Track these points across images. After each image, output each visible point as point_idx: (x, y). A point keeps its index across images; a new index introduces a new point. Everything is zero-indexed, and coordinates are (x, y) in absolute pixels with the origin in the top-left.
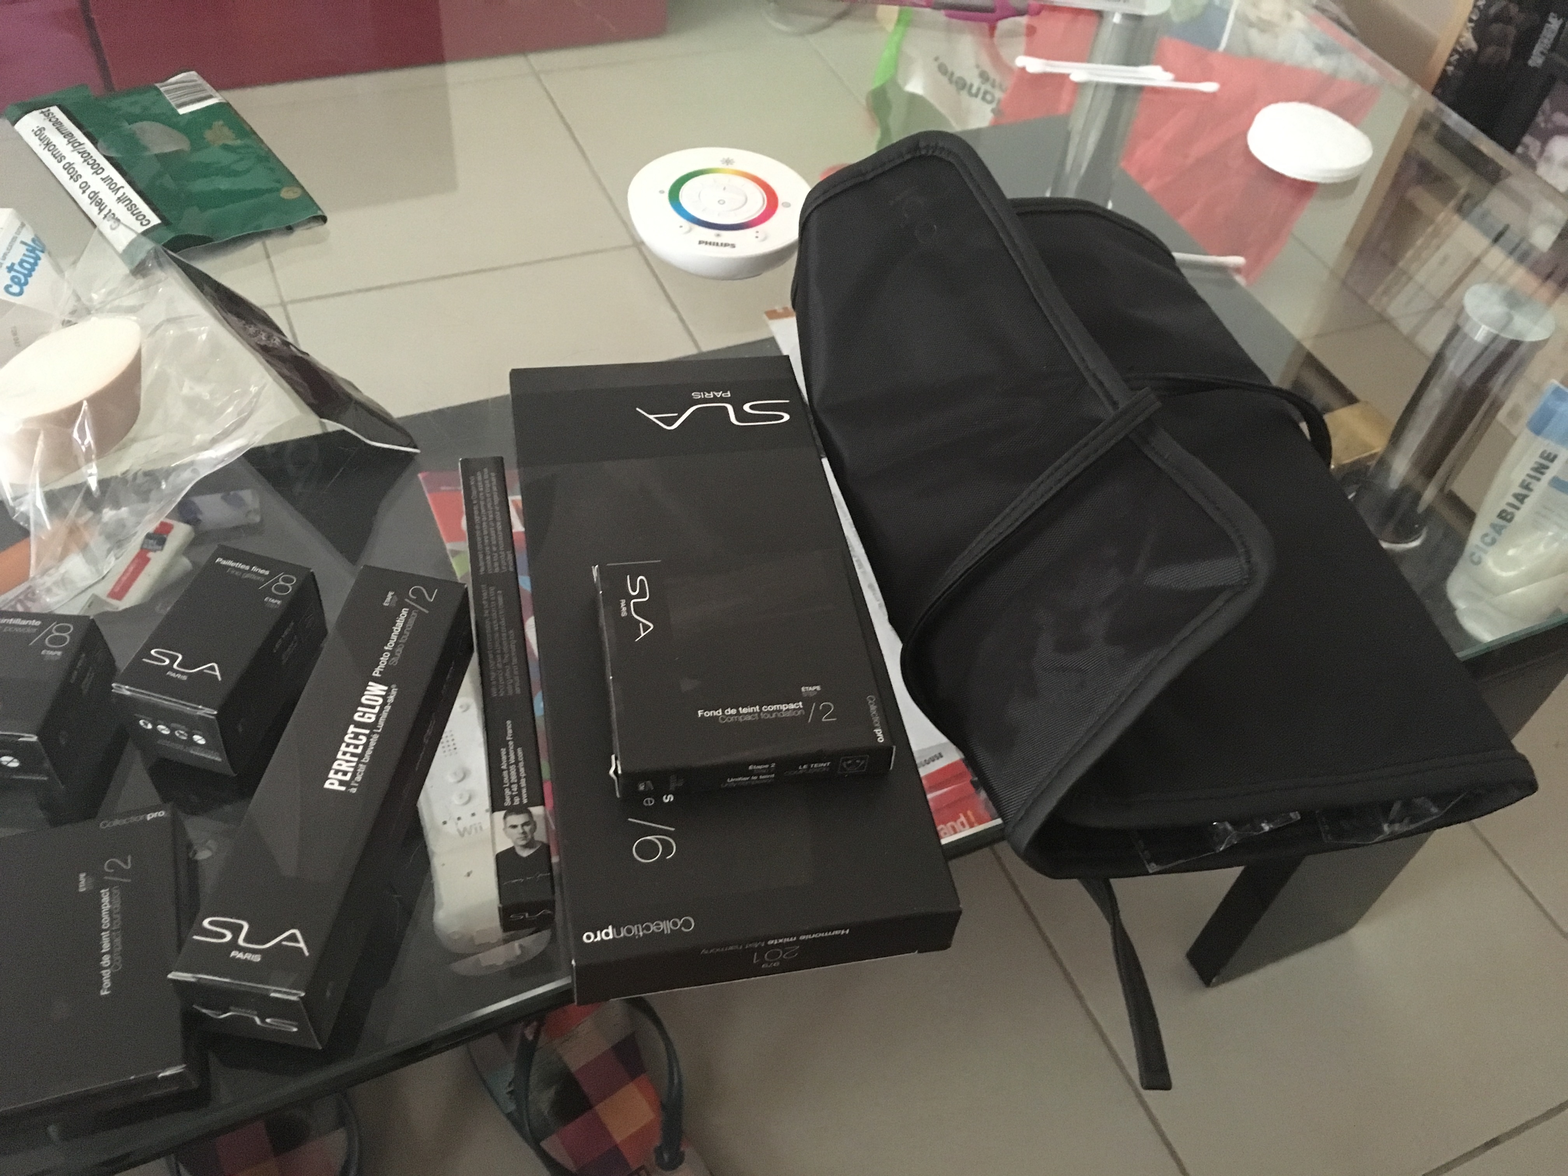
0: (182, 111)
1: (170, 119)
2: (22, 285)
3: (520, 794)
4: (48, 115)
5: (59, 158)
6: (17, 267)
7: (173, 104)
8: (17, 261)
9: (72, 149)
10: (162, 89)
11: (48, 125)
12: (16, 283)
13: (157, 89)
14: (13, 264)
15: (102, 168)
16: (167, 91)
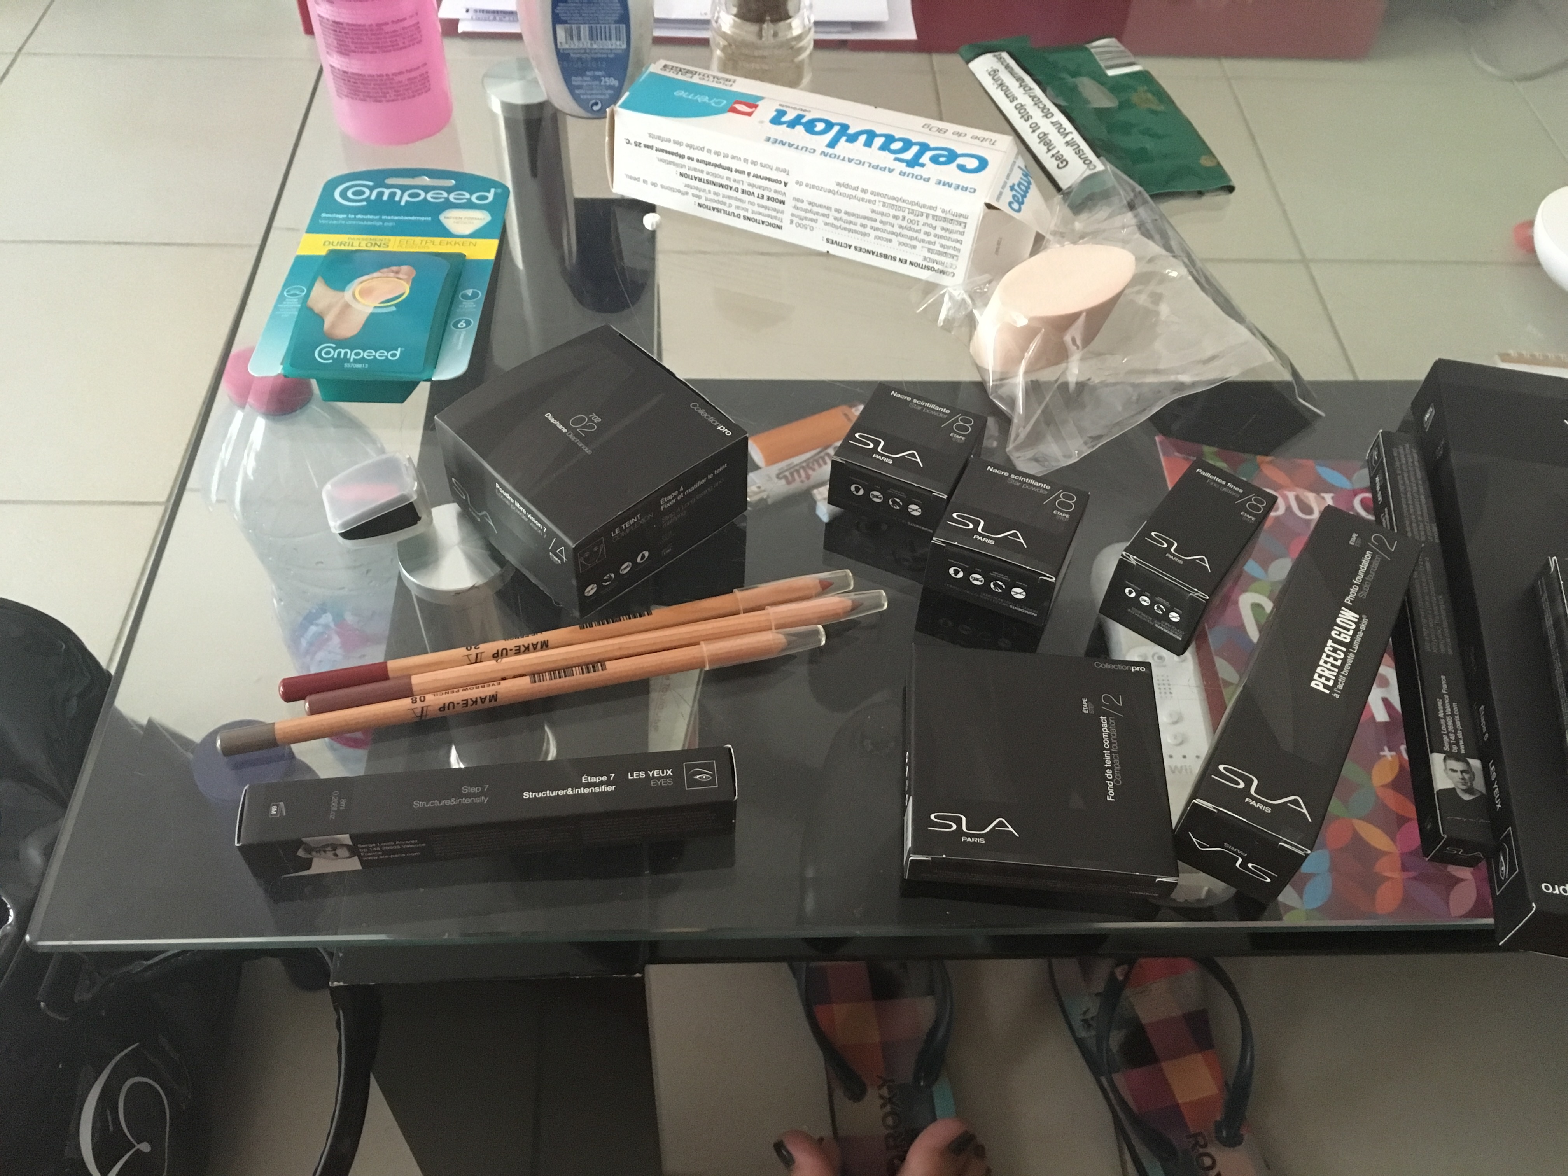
0: (1111, 73)
1: (1099, 77)
2: (1021, 203)
3: (1457, 744)
4: (1000, 59)
5: (1011, 98)
6: (1016, 187)
7: (1103, 64)
8: (1016, 182)
9: (1023, 92)
10: (1093, 50)
11: (1001, 68)
12: (1016, 201)
13: (1087, 49)
14: (1014, 185)
15: (1051, 113)
16: (1097, 53)
